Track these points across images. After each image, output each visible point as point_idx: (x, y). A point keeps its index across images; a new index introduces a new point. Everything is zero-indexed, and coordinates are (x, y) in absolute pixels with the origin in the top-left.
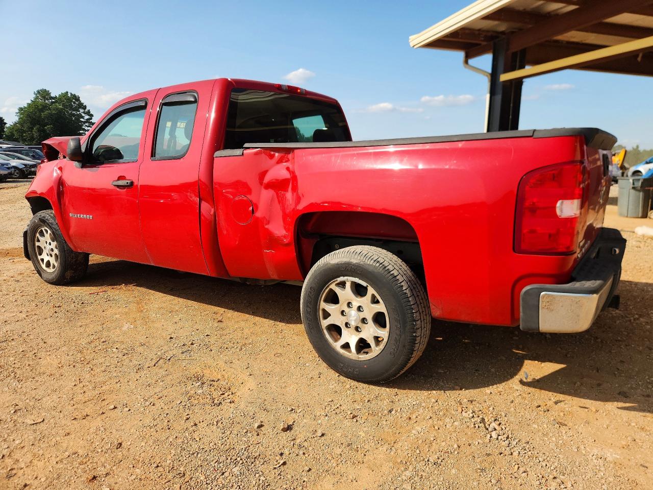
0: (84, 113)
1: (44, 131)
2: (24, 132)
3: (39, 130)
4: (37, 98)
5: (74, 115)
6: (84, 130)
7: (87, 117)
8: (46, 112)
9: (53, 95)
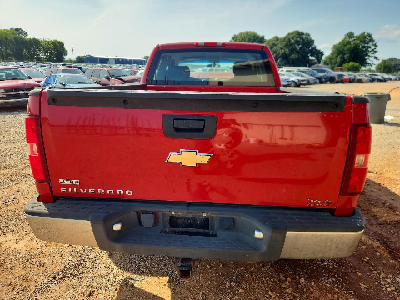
0: (372, 45)
1: (344, 58)
2: (333, 59)
3: (341, 58)
4: (345, 38)
5: (364, 47)
6: (369, 56)
7: (373, 47)
8: (348, 46)
9: (355, 35)
